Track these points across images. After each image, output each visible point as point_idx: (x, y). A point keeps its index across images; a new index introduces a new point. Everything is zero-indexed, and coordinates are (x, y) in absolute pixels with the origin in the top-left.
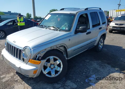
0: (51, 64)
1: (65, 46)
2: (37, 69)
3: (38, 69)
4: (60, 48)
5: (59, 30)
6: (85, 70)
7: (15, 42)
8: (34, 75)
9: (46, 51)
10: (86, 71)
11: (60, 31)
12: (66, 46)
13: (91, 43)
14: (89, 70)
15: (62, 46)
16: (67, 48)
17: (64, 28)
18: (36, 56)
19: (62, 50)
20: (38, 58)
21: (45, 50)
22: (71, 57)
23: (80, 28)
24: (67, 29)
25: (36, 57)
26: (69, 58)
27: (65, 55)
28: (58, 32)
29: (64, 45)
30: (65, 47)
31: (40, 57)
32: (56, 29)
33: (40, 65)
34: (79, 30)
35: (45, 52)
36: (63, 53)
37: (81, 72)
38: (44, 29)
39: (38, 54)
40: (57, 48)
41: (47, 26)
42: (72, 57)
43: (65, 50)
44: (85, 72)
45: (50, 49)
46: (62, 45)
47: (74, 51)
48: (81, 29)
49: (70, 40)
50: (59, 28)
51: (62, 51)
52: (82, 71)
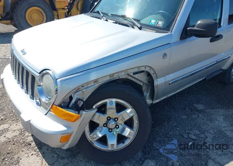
0: (109, 119)
1: (149, 71)
2: (70, 131)
3: (73, 132)
4: (136, 76)
5: (139, 26)
6: (194, 135)
7: (24, 53)
8: (64, 145)
9: (97, 85)
10: (195, 138)
11: (140, 29)
12: (152, 72)
13: (216, 64)
14: (203, 136)
15: (143, 71)
16: (154, 76)
17: (153, 22)
18: (71, 98)
19: (141, 81)
20: (76, 102)
21: (96, 81)
22: (162, 99)
23: (199, 22)
24: (160, 23)
25: (68, 100)
26: (157, 101)
27: (147, 92)
28: (136, 31)
29: (147, 69)
30: (149, 74)
31: (79, 99)
32: (130, 23)
33: (78, 122)
34: (195, 28)
35: (95, 88)
36: (144, 88)
37: (183, 136)
38: (101, 22)
39: (76, 92)
40: (127, 76)
41: (109, 14)
42: (164, 98)
43: (149, 82)
44: (193, 139)
45: (108, 79)
46: (143, 69)
47: (172, 83)
48: (199, 26)
49: (165, 55)
50: (138, 21)
51: (142, 84)
52: (186, 136)
